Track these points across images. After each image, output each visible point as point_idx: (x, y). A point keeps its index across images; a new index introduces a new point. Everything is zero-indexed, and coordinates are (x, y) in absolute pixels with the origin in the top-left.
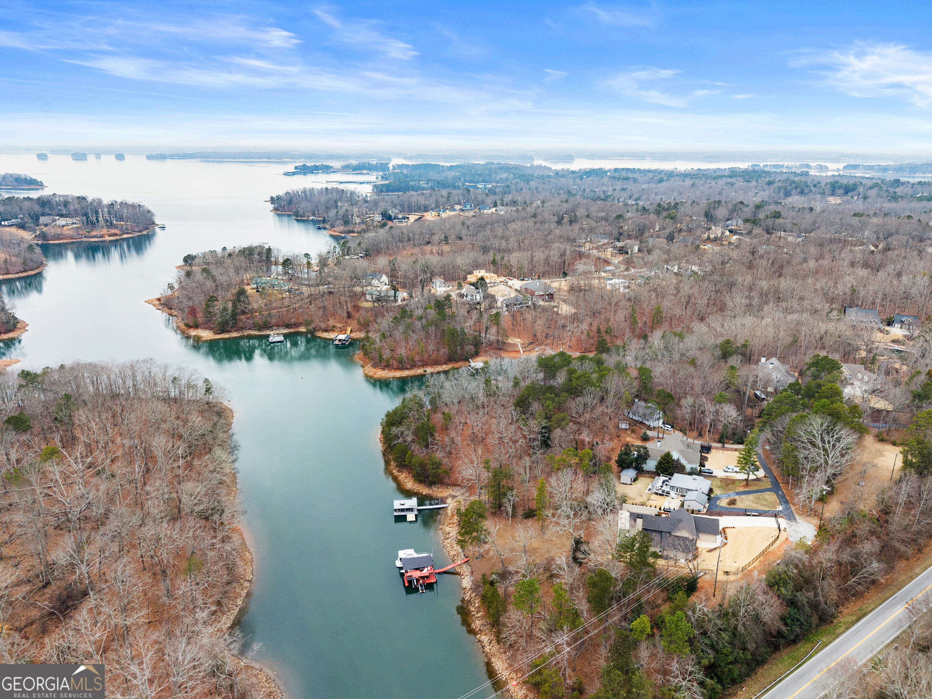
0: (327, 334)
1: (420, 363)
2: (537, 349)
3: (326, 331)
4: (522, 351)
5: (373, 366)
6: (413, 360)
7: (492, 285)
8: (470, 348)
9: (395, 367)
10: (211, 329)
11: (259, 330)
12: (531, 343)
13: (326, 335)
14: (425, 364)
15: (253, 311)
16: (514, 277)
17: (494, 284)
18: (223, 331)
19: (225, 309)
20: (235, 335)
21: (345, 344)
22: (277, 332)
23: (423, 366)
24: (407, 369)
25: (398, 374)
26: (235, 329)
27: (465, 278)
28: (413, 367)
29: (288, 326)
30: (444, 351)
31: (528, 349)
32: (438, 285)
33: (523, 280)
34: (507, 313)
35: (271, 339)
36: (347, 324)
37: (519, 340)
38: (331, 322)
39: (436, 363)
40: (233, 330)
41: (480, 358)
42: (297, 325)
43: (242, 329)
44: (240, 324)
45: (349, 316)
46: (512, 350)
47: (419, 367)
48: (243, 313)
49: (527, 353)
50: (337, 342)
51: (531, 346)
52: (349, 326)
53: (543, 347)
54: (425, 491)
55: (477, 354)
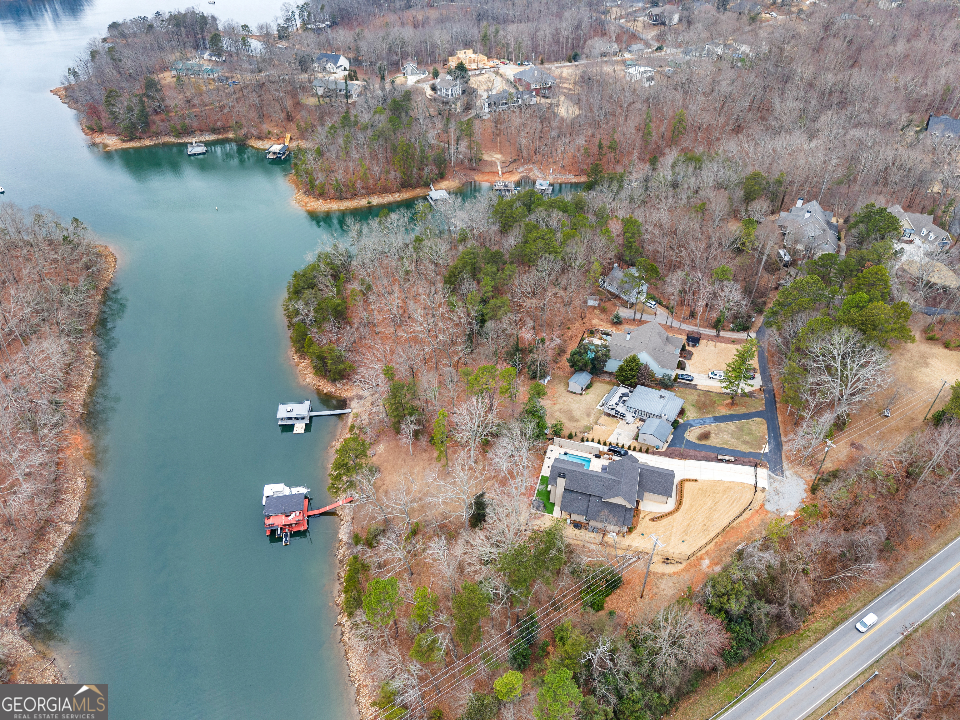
0: (261, 142)
1: (363, 191)
2: (521, 169)
3: (260, 138)
4: (500, 173)
5: (305, 193)
6: (354, 186)
7: (478, 72)
8: (430, 170)
9: (331, 196)
10: (119, 135)
11: (178, 136)
12: (515, 161)
13: (259, 144)
14: (370, 192)
15: (167, 110)
16: (511, 60)
17: (481, 71)
18: (132, 139)
19: (130, 109)
20: (147, 142)
21: (280, 158)
22: (200, 139)
23: (368, 194)
24: (346, 198)
25: (335, 206)
26: (148, 135)
27: (445, 62)
28: (355, 195)
29: (214, 131)
30: (394, 175)
31: (508, 169)
32: (409, 71)
33: (521, 64)
34: (489, 116)
35: (191, 150)
36: (285, 129)
37: (499, 156)
38: (266, 127)
39: (386, 190)
40: (144, 136)
41: (445, 184)
42: (225, 129)
43: (158, 134)
44: (154, 129)
45: (289, 118)
46: (488, 171)
47: (363, 196)
48: (156, 112)
49: (507, 175)
50: (270, 156)
51: (514, 166)
52: (288, 131)
53: (529, 166)
54: (327, 388)
55: (442, 177)
